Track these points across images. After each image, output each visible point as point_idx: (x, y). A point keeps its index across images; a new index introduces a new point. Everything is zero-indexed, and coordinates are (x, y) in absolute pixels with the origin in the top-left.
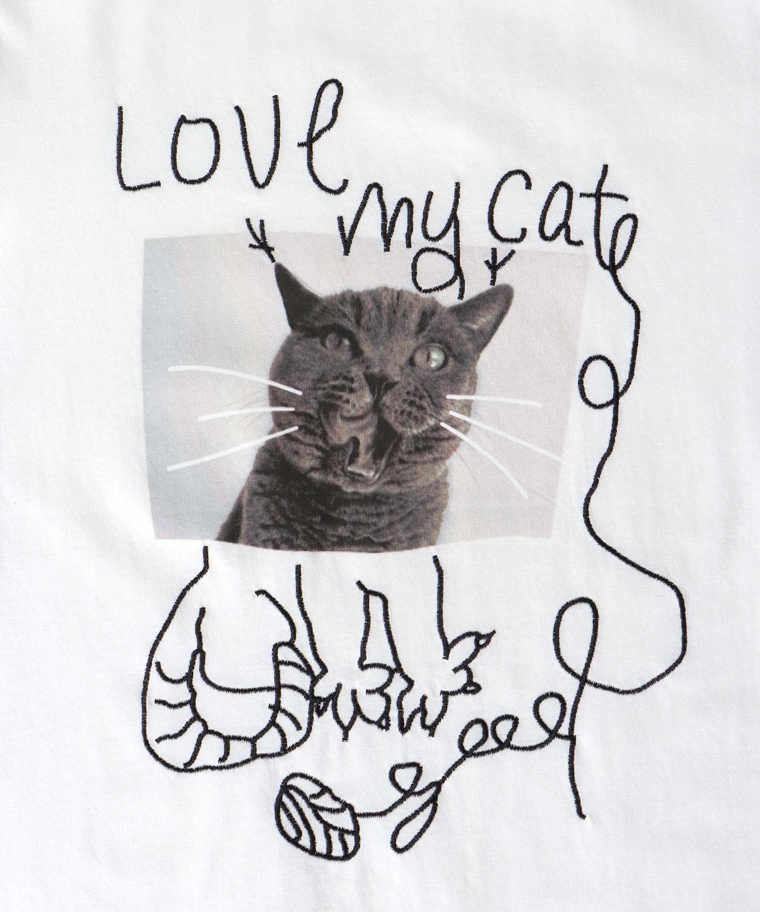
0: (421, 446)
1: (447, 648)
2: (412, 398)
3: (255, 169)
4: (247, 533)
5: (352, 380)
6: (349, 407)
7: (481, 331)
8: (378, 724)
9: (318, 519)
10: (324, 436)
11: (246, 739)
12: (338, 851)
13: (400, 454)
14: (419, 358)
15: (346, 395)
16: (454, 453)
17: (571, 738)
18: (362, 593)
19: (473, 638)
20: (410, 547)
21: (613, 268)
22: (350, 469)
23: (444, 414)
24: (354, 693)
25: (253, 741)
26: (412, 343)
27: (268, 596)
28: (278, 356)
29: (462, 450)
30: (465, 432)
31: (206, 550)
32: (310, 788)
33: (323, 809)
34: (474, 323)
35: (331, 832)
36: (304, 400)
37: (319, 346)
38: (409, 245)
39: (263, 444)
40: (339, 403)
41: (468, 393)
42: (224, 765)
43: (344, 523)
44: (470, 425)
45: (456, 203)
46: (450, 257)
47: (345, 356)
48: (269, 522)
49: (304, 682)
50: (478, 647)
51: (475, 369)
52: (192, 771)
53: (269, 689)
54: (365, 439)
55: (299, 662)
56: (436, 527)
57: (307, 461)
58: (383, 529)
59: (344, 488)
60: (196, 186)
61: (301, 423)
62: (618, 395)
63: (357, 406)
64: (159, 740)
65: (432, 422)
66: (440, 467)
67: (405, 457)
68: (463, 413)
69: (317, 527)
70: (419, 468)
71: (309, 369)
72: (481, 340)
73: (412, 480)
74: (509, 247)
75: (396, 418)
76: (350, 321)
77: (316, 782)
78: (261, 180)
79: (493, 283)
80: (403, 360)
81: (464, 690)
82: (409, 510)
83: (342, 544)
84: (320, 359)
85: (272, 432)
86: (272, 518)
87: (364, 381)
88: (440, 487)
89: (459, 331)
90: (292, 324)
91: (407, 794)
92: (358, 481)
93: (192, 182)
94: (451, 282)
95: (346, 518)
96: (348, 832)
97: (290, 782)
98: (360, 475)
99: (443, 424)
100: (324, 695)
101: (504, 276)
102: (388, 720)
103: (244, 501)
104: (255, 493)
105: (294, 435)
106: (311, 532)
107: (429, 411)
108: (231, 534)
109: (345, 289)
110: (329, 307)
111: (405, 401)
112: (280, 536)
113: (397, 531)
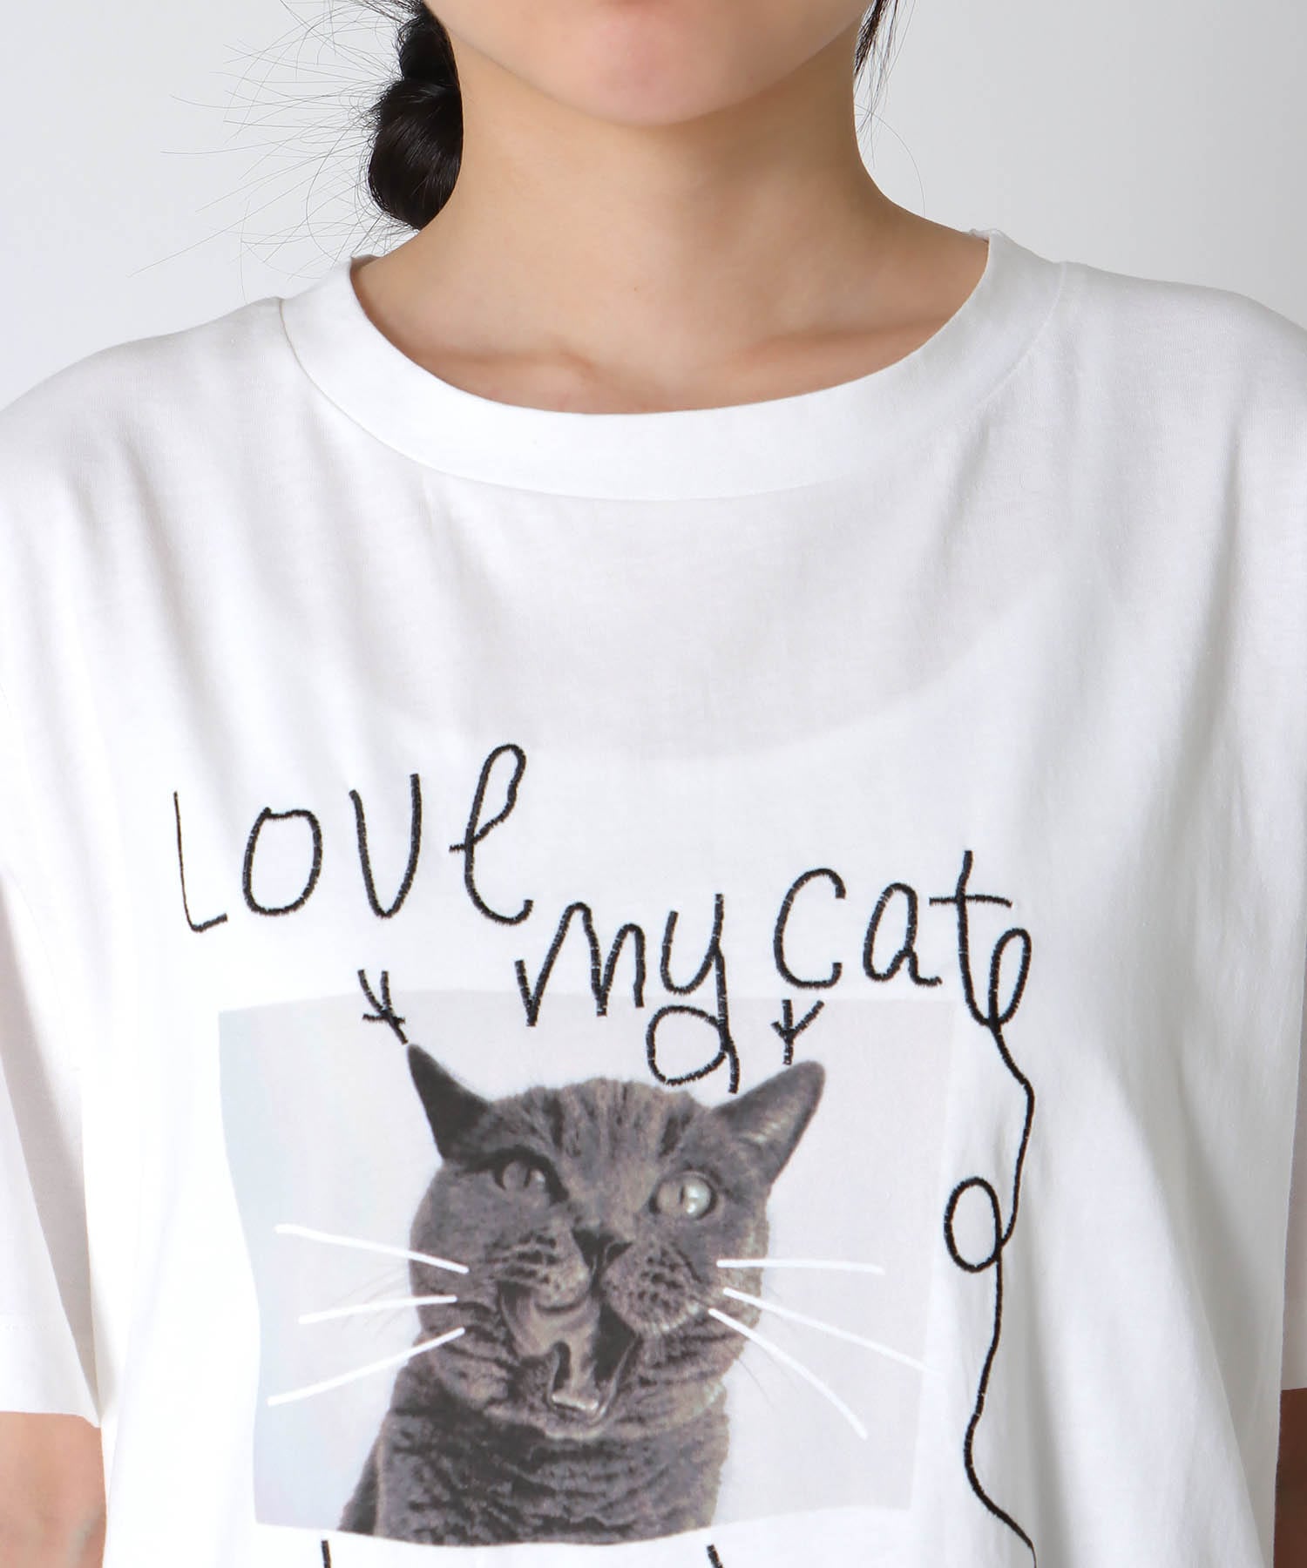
0: (676, 1353)
2: (657, 1269)
3: (377, 888)
4: (389, 1517)
5: (552, 1243)
6: (550, 1289)
7: (772, 1146)
9: (506, 1488)
10: (509, 1343)
13: (640, 1370)
14: (667, 1199)
15: (542, 1270)
16: (735, 1363)
20: (667, 1532)
21: (994, 1022)
22: (556, 1398)
23: (715, 1293)
26: (652, 1173)
28: (422, 1208)
29: (749, 1356)
30: (752, 1324)
31: (325, 1547)
34: (758, 1132)
36: (473, 1282)
37: (492, 1186)
38: (639, 1002)
39: (406, 1364)
40: (530, 1282)
41: (755, 1255)
43: (550, 1493)
44: (759, 1311)
45: (718, 928)
46: (712, 1020)
47: (537, 1200)
48: (425, 1499)
51: (763, 1213)
54: (580, 1344)
56: (710, 1494)
57: (481, 1387)
58: (617, 1502)
59: (549, 1433)
60: (281, 918)
61: (469, 1322)
62: (1000, 1243)
63: (563, 1287)
65: (694, 1309)
66: (712, 1388)
67: (650, 1374)
68: (748, 1291)
69: (507, 1502)
70: (675, 1392)
71: (476, 1228)
72: (773, 1159)
73: (665, 1413)
74: (812, 996)
75: (631, 1306)
76: (542, 1138)
78: (386, 905)
79: (788, 1059)
80: (640, 1202)
82: (662, 1466)
84: (495, 1208)
85: (420, 1341)
86: (427, 1491)
87: (573, 1244)
88: (714, 1420)
89: (734, 1147)
90: (444, 1150)
92: (572, 1420)
93: (274, 912)
94: (717, 1062)
95: (553, 1484)
98: (574, 1409)
99: (713, 1312)
101: (804, 1048)
103: (380, 1463)
104: (397, 1449)
105: (458, 1344)
106: (495, 1512)
107: (687, 1290)
108: (362, 1519)
109: (533, 1086)
110: (507, 1118)
111: (645, 1275)
112: (442, 1522)
113: (642, 1504)
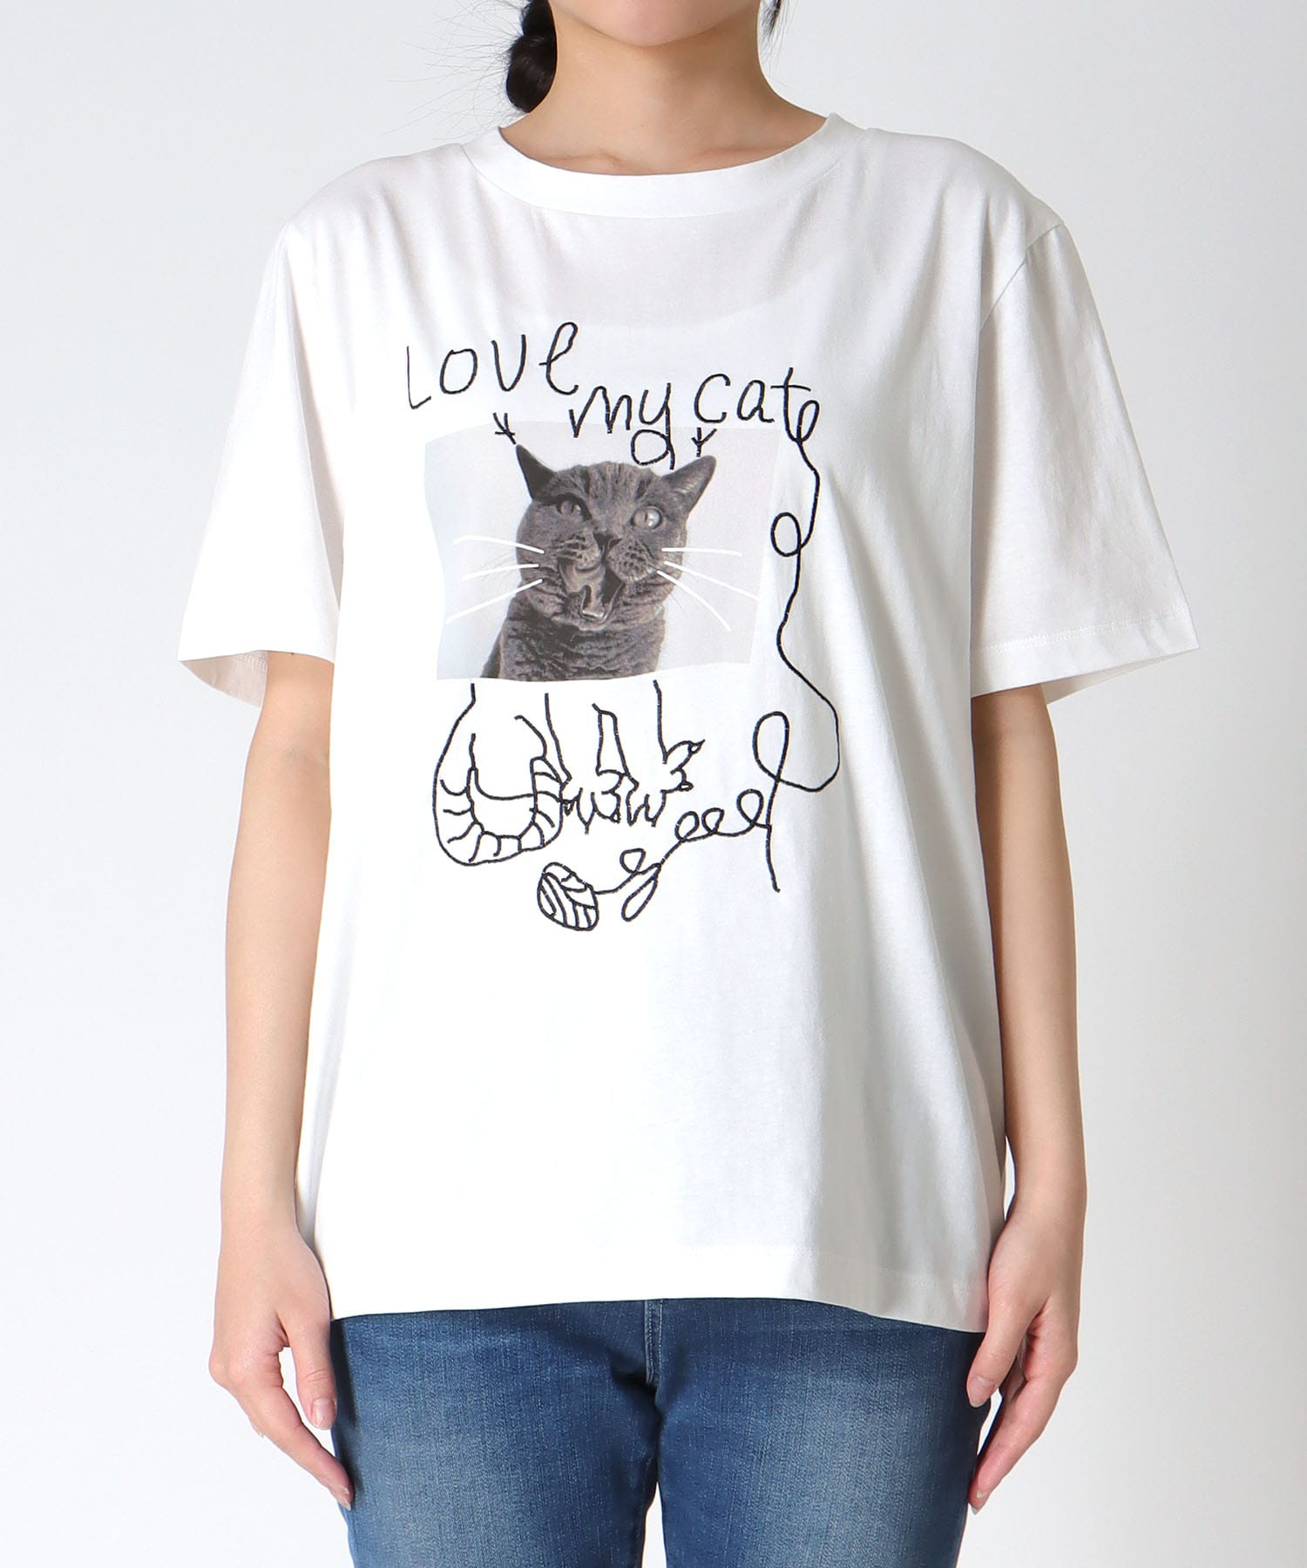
0: (641, 591)
1: (666, 755)
2: (633, 552)
3: (503, 378)
4: (505, 669)
5: (584, 539)
6: (582, 560)
7: (690, 495)
8: (611, 818)
9: (561, 654)
10: (563, 586)
11: (513, 837)
12: (583, 923)
13: (624, 598)
14: (639, 519)
15: (579, 552)
16: (669, 596)
17: (768, 827)
18: (596, 713)
19: (687, 746)
20: (634, 674)
21: (799, 441)
22: (584, 612)
23: (660, 563)
24: (593, 794)
25: (519, 838)
26: (633, 506)
27: (525, 720)
28: (522, 522)
29: (675, 593)
30: (677, 578)
31: (473, 686)
32: (562, 874)
33: (570, 889)
34: (685, 489)
35: (578, 908)
36: (546, 557)
37: (556, 512)
38: (628, 428)
39: (514, 596)
40: (573, 558)
41: (679, 546)
42: (497, 859)
43: (582, 656)
44: (681, 572)
45: (667, 395)
46: (663, 436)
47: (577, 519)
48: (524, 659)
49: (554, 788)
50: (691, 753)
51: (685, 526)
52: (474, 865)
53: (529, 795)
54: (595, 587)
55: (550, 772)
56: (656, 657)
57: (550, 607)
58: (612, 660)
59: (581, 629)
60: (458, 395)
61: (544, 577)
62: (800, 546)
63: (589, 560)
64: (449, 841)
65: (650, 571)
66: (658, 607)
67: (628, 600)
68: (676, 563)
69: (562, 661)
70: (640, 609)
71: (548, 532)
72: (690, 501)
73: (635, 619)
74: (711, 426)
75: (620, 569)
76: (580, 490)
77: (566, 868)
78: (508, 386)
79: (698, 455)
80: (627, 520)
81: (679, 788)
82: (633, 643)
83: (581, 673)
84: (557, 522)
85: (521, 585)
86: (524, 656)
87: (593, 540)
88: (659, 623)
89: (671, 495)
90: (532, 496)
91: (634, 873)
92: (591, 622)
93: (454, 393)
94: (664, 455)
95: (582, 652)
96: (590, 907)
97: (549, 870)
98: (592, 617)
99: (659, 572)
100: (571, 798)
101: (707, 450)
102: (619, 815)
103: (501, 644)
104: (510, 637)
105: (539, 586)
106: (556, 666)
107: (648, 562)
108: (492, 671)
109: (576, 464)
110: (563, 479)
111: (627, 554)
112: (530, 671)
113: (623, 660)
